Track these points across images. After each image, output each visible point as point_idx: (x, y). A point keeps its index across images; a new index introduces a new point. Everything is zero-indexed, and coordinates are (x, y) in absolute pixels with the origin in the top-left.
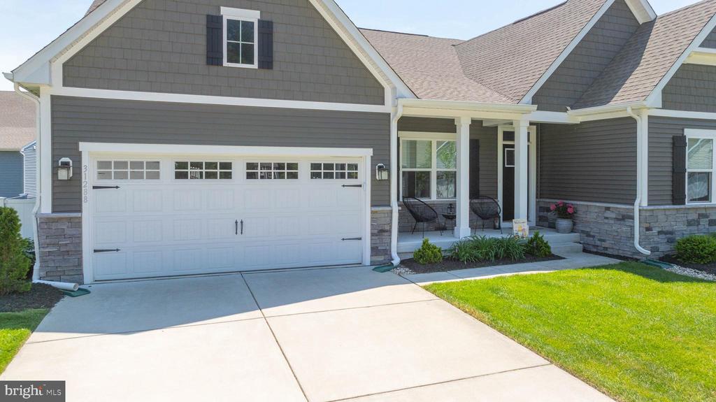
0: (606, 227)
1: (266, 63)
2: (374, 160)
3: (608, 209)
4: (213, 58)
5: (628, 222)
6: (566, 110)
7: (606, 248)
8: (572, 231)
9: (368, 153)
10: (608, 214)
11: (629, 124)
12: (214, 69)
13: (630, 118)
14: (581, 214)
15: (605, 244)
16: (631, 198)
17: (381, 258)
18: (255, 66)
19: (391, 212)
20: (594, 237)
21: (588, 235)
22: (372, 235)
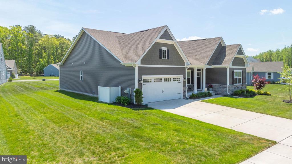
0: (220, 89)
1: (168, 58)
2: (183, 77)
3: (221, 86)
4: (160, 58)
5: (225, 88)
6: (211, 65)
7: (220, 94)
8: (212, 90)
9: (182, 75)
10: (221, 87)
11: (225, 69)
12: (161, 59)
13: (226, 68)
14: (214, 87)
15: (220, 93)
16: (226, 84)
17: (184, 97)
18: (166, 59)
19: (186, 87)
20: (217, 91)
21: (216, 91)
22: (183, 92)
